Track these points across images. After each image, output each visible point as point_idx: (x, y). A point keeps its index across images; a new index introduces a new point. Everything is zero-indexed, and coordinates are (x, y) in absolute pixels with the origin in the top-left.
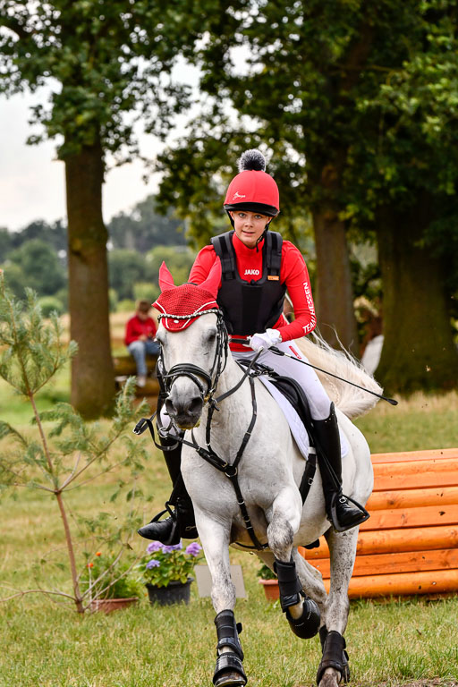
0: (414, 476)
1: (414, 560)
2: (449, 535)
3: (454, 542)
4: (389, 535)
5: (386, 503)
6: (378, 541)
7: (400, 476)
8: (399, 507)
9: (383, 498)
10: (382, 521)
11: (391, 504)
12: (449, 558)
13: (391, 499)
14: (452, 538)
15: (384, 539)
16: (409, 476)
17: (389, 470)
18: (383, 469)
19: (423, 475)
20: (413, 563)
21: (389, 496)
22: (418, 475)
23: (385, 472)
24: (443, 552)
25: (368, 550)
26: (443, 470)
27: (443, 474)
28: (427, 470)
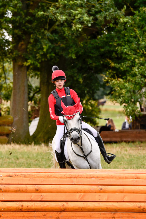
0: (48, 179)
1: (45, 215)
2: (61, 206)
3: (63, 209)
4: (34, 204)
5: (35, 190)
6: (30, 206)
7: (42, 179)
8: (40, 192)
9: (34, 188)
10: (32, 197)
11: (37, 191)
12: (60, 216)
13: (37, 188)
14: (62, 207)
15: (32, 206)
16: (46, 179)
17: (37, 176)
18: (35, 175)
19: (52, 179)
20: (44, 217)
21: (36, 187)
22: (50, 179)
23: (35, 176)
24: (57, 213)
25: (25, 210)
26: (60, 178)
27: (60, 179)
28: (54, 177)
